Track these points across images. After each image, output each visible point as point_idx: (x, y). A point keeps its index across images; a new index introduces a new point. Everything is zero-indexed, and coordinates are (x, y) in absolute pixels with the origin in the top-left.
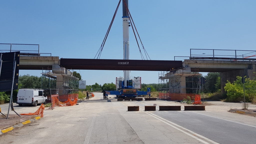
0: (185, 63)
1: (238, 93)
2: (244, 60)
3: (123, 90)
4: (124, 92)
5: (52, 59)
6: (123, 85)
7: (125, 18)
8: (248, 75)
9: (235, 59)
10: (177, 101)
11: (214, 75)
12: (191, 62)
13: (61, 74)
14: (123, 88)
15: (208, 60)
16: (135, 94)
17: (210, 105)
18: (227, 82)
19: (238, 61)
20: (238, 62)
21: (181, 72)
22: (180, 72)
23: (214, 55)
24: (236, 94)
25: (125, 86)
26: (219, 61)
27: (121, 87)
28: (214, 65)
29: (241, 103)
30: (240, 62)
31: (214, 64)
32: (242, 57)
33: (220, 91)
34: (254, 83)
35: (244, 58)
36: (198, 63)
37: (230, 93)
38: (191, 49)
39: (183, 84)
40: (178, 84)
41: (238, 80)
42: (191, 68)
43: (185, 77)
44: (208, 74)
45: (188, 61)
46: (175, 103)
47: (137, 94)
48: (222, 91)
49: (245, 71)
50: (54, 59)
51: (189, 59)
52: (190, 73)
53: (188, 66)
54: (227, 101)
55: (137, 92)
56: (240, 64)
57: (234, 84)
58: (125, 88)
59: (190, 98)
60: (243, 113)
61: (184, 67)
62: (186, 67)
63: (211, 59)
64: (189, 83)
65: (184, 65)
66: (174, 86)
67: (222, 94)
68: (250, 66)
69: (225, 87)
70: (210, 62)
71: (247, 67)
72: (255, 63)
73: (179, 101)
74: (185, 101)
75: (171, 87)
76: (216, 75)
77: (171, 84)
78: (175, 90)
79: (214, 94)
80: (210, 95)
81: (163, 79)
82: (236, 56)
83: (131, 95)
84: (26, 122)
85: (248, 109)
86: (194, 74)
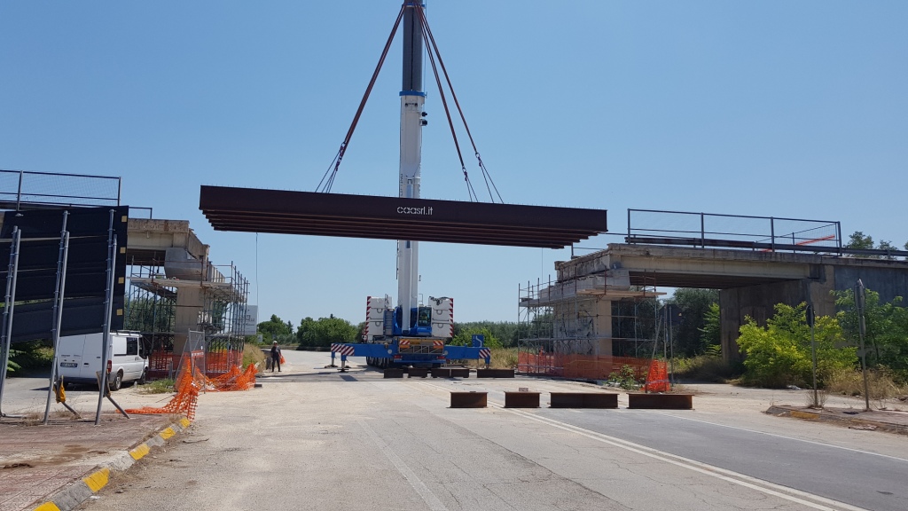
0: (611, 255)
1: (782, 358)
2: (797, 252)
3: (398, 341)
4: (402, 346)
5: (166, 228)
6: (396, 325)
7: (411, 98)
8: (812, 300)
9: (771, 246)
10: (586, 379)
11: (695, 297)
12: (630, 253)
14: (397, 332)
15: (685, 248)
16: (440, 357)
17: (697, 393)
18: (742, 322)
19: (781, 254)
20: (779, 256)
21: (598, 284)
22: (594, 283)
23: (703, 232)
24: (776, 362)
25: (404, 328)
26: (720, 252)
27: (389, 332)
28: (702, 264)
29: (794, 391)
30: (786, 257)
31: (702, 260)
32: (789, 242)
33: (719, 352)
34: (829, 326)
35: (797, 245)
36: (652, 256)
37: (757, 356)
38: (629, 210)
39: (603, 326)
40: (585, 326)
41: (781, 315)
42: (630, 273)
43: (610, 303)
44: (678, 295)
45: (620, 250)
46: (584, 386)
47: (445, 356)
48: (724, 351)
49: (801, 287)
50: (171, 230)
51: (624, 242)
52: (627, 289)
53: (619, 267)
54: (746, 385)
55: (446, 349)
56: (788, 264)
57: (767, 329)
58: (406, 334)
59: (630, 370)
60: (813, 417)
61: (608, 267)
62: (612, 267)
63: (695, 244)
64: (621, 323)
65: (606, 261)
66: (574, 332)
67: (723, 360)
68: (817, 273)
69: (741, 337)
70: (691, 256)
71: (809, 275)
72: (834, 262)
73: (592, 381)
74: (615, 381)
75: (559, 333)
76: (704, 299)
77: (560, 325)
78: (576, 345)
79: (699, 360)
80: (683, 365)
81: (535, 306)
82: (773, 237)
83: (426, 358)
84: (168, 433)
85: (826, 405)
86: (642, 294)
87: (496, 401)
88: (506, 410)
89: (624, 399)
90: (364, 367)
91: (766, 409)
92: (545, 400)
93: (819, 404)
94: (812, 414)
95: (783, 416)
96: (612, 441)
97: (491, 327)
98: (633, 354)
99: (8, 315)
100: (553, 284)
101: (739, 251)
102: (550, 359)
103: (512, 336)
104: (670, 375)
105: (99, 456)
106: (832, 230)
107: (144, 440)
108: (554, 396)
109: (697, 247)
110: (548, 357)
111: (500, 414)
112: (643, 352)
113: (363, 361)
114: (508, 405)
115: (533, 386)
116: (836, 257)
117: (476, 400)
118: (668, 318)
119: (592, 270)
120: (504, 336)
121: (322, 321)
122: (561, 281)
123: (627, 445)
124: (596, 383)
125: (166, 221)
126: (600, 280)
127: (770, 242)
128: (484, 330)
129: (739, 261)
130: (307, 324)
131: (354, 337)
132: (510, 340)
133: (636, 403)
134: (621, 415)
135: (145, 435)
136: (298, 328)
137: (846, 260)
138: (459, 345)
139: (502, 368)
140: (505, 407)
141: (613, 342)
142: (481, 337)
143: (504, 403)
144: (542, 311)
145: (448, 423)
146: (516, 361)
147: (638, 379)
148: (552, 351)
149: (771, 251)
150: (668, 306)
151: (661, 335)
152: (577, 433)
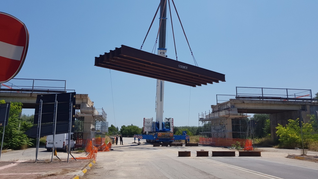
0: (231, 103)
1: (292, 138)
2: (296, 101)
3: (157, 134)
4: (158, 136)
5: (81, 97)
6: (157, 128)
7: (162, 51)
8: (302, 117)
10: (223, 147)
11: (261, 117)
12: (237, 102)
13: (91, 114)
14: (157, 130)
15: (257, 100)
16: (172, 139)
17: (263, 151)
18: (277, 126)
20: (290, 102)
22: (225, 113)
23: (263, 94)
24: (290, 140)
25: (160, 129)
26: (269, 101)
27: (155, 130)
28: (263, 105)
29: (297, 150)
30: (292, 102)
32: (294, 97)
33: (270, 136)
34: (308, 126)
35: (296, 98)
36: (245, 103)
37: (283, 138)
38: (236, 87)
39: (229, 128)
40: (223, 128)
41: (291, 123)
42: (238, 109)
43: (231, 120)
44: (255, 116)
45: (234, 101)
46: (223, 149)
47: (174, 139)
48: (272, 136)
49: (298, 113)
50: (82, 98)
51: (235, 98)
52: (237, 115)
53: (234, 107)
54: (280, 148)
55: (174, 136)
56: (291, 105)
57: (286, 128)
58: (160, 131)
59: (239, 143)
60: (303, 159)
61: (230, 107)
62: (231, 107)
63: (260, 99)
64: (235, 126)
65: (229, 105)
66: (218, 130)
67: (272, 139)
68: (304, 108)
69: (277, 131)
70: (259, 103)
71: (301, 109)
72: (309, 104)
73: (225, 147)
74: (234, 147)
75: (213, 130)
76: (264, 117)
77: (213, 128)
78: (219, 135)
79: (263, 139)
80: (257, 141)
81: (205, 121)
82: (287, 95)
83: (167, 140)
84: (90, 165)
85: (307, 155)
86: (242, 116)
87: (194, 154)
88: (197, 157)
89: (237, 153)
90: (145, 143)
91: (287, 156)
92: (210, 154)
93: (305, 154)
94: (303, 157)
95: (292, 158)
96: (234, 167)
97: (189, 128)
98: (240, 137)
99: (39, 128)
100: (211, 113)
101: (276, 101)
102: (211, 140)
103: (196, 131)
104: (253, 145)
105: (74, 172)
106: (308, 93)
107: (85, 167)
108: (213, 152)
109: (261, 99)
110: (210, 139)
111: (196, 159)
112: (243, 137)
113: (145, 141)
114: (198, 156)
115: (206, 149)
116: (310, 102)
117: (187, 154)
118: (252, 124)
119: (224, 108)
120: (193, 131)
121: (129, 127)
122: (213, 112)
123: (239, 168)
124: (227, 148)
125: (81, 94)
126: (227, 112)
127: (286, 97)
128: (187, 129)
129: (276, 104)
130: (123, 127)
131: (140, 132)
132: (195, 133)
133: (241, 154)
134: (236, 158)
135: (84, 166)
136: (120, 129)
137: (314, 103)
138: (178, 135)
139: (194, 143)
140: (197, 156)
141: (233, 133)
142: (185, 132)
143: (196, 155)
144: (207, 122)
145: (179, 162)
146: (199, 140)
147: (242, 146)
148: (211, 136)
149: (287, 100)
150: (251, 120)
151: (249, 130)
152: (222, 164)
